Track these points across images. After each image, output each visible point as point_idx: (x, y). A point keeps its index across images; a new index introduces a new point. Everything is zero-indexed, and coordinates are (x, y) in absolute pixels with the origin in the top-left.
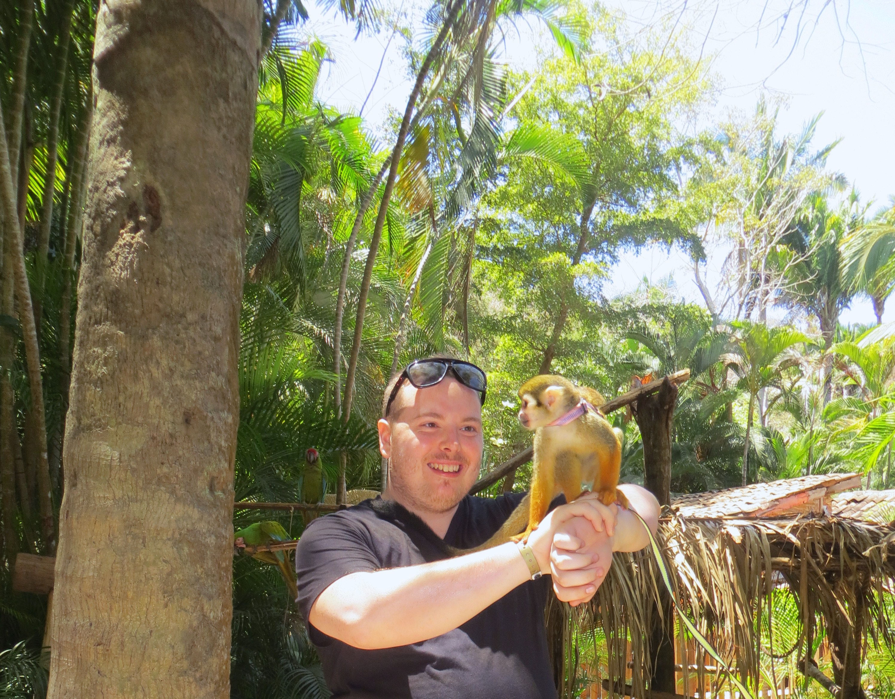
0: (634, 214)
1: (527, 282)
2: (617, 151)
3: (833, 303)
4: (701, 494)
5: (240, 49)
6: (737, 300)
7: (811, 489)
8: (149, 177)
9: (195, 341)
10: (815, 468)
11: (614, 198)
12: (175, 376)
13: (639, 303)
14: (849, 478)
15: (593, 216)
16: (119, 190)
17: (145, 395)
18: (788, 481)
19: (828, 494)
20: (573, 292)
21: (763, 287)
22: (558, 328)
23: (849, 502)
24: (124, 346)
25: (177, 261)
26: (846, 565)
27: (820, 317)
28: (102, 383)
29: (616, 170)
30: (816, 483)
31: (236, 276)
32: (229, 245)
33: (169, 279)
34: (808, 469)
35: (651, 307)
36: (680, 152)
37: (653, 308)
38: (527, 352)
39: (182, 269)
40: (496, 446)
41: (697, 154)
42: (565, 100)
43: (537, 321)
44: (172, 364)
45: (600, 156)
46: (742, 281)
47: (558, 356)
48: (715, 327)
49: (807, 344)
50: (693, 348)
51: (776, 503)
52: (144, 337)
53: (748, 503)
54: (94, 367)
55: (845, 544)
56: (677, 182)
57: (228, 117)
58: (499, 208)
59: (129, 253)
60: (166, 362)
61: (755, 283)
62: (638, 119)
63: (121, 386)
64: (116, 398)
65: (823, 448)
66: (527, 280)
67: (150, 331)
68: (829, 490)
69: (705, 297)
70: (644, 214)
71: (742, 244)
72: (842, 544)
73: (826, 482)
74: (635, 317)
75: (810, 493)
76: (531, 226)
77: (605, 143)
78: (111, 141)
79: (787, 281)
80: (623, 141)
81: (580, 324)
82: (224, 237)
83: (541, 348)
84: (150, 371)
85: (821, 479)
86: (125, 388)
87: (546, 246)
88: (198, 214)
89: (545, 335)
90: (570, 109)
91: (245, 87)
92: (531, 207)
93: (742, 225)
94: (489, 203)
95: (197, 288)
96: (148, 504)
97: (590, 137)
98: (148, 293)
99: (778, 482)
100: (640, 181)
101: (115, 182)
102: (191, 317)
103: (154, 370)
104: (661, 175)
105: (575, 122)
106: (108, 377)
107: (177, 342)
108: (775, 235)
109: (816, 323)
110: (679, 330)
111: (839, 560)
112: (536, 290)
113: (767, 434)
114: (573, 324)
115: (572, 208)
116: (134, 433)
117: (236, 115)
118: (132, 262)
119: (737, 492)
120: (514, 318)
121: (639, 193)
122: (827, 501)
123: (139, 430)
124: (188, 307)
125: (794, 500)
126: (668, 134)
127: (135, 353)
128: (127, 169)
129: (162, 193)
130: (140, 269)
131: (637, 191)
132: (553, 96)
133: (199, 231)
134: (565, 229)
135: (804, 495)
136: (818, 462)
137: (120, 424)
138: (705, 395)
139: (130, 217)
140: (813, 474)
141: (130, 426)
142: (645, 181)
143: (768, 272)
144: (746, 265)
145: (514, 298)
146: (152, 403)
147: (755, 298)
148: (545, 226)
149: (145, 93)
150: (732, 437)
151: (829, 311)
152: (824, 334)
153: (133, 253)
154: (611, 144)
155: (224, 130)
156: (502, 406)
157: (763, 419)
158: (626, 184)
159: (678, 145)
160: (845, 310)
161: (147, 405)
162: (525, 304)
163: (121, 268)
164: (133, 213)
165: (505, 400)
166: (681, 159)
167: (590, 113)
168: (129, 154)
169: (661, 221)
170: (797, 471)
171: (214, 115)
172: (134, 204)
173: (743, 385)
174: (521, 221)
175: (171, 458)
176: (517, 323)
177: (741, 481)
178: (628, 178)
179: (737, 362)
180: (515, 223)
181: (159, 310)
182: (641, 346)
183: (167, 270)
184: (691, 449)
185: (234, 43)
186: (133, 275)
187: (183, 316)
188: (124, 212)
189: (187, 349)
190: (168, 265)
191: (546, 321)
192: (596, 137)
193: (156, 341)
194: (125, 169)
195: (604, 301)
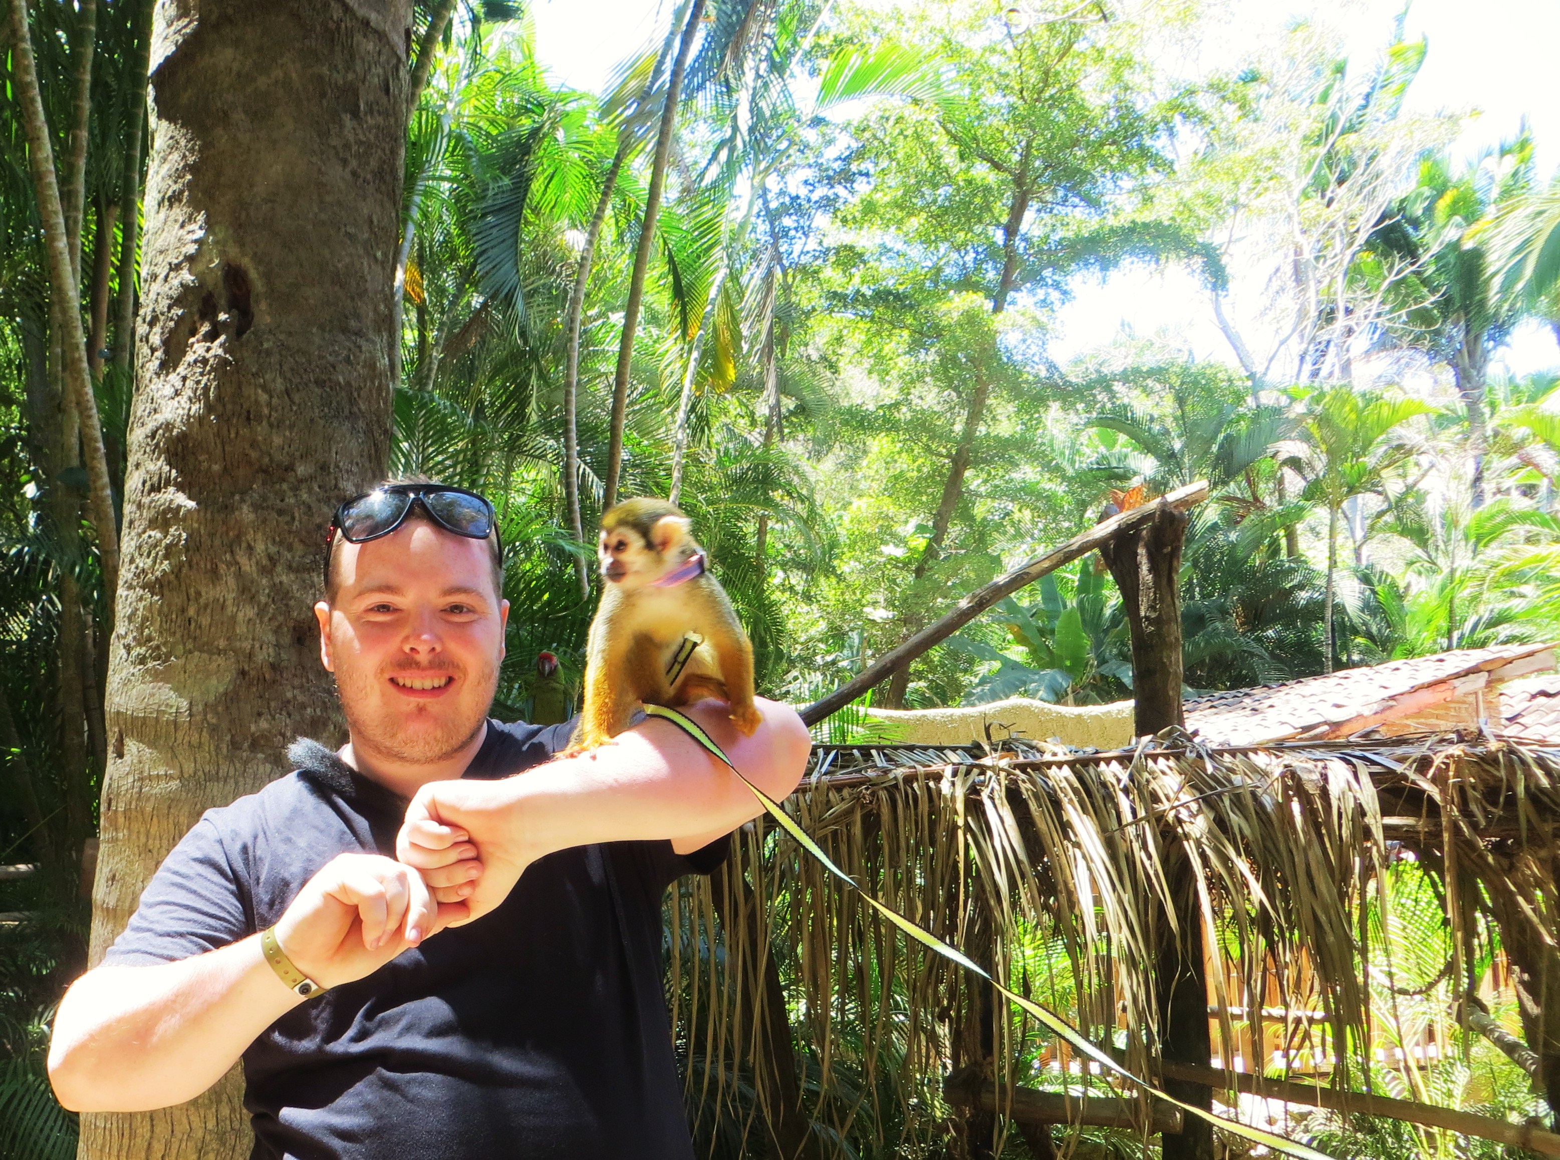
0: (1097, 218)
1: (917, 344)
2: (1062, 118)
3: (1477, 338)
4: (1246, 690)
5: (376, 31)
6: (1296, 346)
7: (1458, 676)
8: (233, 251)
9: (309, 508)
10: (1461, 638)
11: (1061, 193)
12: (279, 569)
13: (1117, 366)
14: (1531, 654)
15: (1024, 227)
16: (186, 276)
17: (229, 602)
18: (1411, 662)
19: (1489, 684)
20: (996, 356)
21: (1341, 322)
22: (974, 417)
23: (1534, 697)
24: (196, 525)
25: (279, 381)
26: (1531, 828)
27: (1455, 366)
28: (161, 586)
29: (1060, 149)
30: (1467, 665)
31: (380, 395)
32: (365, 346)
33: (266, 411)
34: (1450, 638)
35: (1137, 371)
36: (1174, 107)
37: (1140, 372)
38: (921, 461)
39: (287, 392)
40: (873, 622)
41: (1204, 107)
42: (966, 44)
43: (937, 408)
44: (273, 549)
45: (1032, 127)
46: (1302, 314)
47: (975, 463)
48: (1255, 396)
49: (1433, 417)
50: (1214, 437)
51: (1391, 703)
52: (227, 508)
53: (1338, 706)
54: (149, 561)
55: (1527, 788)
56: (1170, 156)
57: (360, 143)
58: (861, 228)
59: (202, 374)
60: (263, 547)
61: (1328, 316)
62: (1095, 61)
63: (192, 591)
64: (183, 610)
65: (1475, 599)
66: (914, 342)
67: (237, 497)
68: (1493, 677)
69: (1236, 348)
70: (1115, 215)
71: (1298, 252)
72: (1521, 789)
73: (1486, 662)
74: (1108, 389)
75: (1456, 682)
76: (916, 252)
77: (1039, 105)
78: (173, 200)
79: (1387, 308)
80: (1071, 99)
81: (1011, 408)
82: (358, 333)
83: (944, 451)
84: (237, 563)
85: (1476, 656)
86: (198, 594)
87: (945, 283)
88: (312, 301)
89: (952, 431)
90: (975, 58)
91: (387, 91)
92: (915, 223)
93: (1296, 219)
94: (844, 221)
95: (312, 420)
96: (236, 783)
97: (1013, 99)
98: (233, 435)
99: (1392, 664)
100: (1104, 161)
101: (181, 263)
102: (301, 470)
103: (243, 560)
104: (1141, 146)
105: (985, 76)
106: (172, 577)
107: (280, 512)
108: (1357, 231)
109: (1448, 375)
110: (1188, 408)
111: (1516, 819)
112: (931, 357)
113: (1366, 579)
114: (999, 410)
115: (987, 218)
116: (214, 666)
117: (372, 137)
118: (206, 389)
119: (1313, 686)
120: (896, 405)
121: (1105, 183)
122: (1490, 697)
123: (220, 660)
124: (297, 454)
125: (1427, 697)
126: (1151, 79)
127: (212, 535)
128: (199, 242)
129: (253, 274)
130: (219, 398)
131: (1100, 180)
132: (945, 38)
133: (314, 330)
134: (977, 253)
135: (1443, 687)
136: (1468, 626)
137: (190, 652)
138: (1243, 517)
139: (204, 317)
140: (1459, 646)
141: (205, 656)
142: (1114, 161)
143: (1350, 295)
144: (1308, 287)
145: (894, 373)
146: (240, 615)
147: (1329, 342)
148: (942, 251)
149: (224, 117)
150: (1301, 587)
151: (1471, 354)
152: (1464, 396)
153: (209, 373)
154: (1050, 107)
155: (354, 163)
156: (881, 554)
157: (1357, 552)
158: (1079, 170)
159: (1168, 96)
160: (1501, 349)
161: (233, 618)
162: (912, 382)
163: (190, 399)
164: (208, 310)
165: (884, 542)
166: (1178, 119)
167: (1010, 59)
168: (201, 218)
169: (1146, 225)
170: (1428, 644)
171: (334, 141)
172: (210, 295)
173: (1313, 492)
174: (899, 246)
175: (273, 704)
176: (904, 415)
177: (1322, 664)
178: (1083, 159)
179: (1301, 455)
180: (890, 250)
181: (250, 463)
182: (1123, 438)
183: (263, 397)
184: (1224, 613)
185: (366, 23)
186: (209, 408)
187: (290, 468)
188: (195, 309)
189: (297, 523)
190: (264, 388)
191: (951, 408)
192: (1023, 98)
193: (246, 514)
194: (196, 241)
195: (1052, 367)
